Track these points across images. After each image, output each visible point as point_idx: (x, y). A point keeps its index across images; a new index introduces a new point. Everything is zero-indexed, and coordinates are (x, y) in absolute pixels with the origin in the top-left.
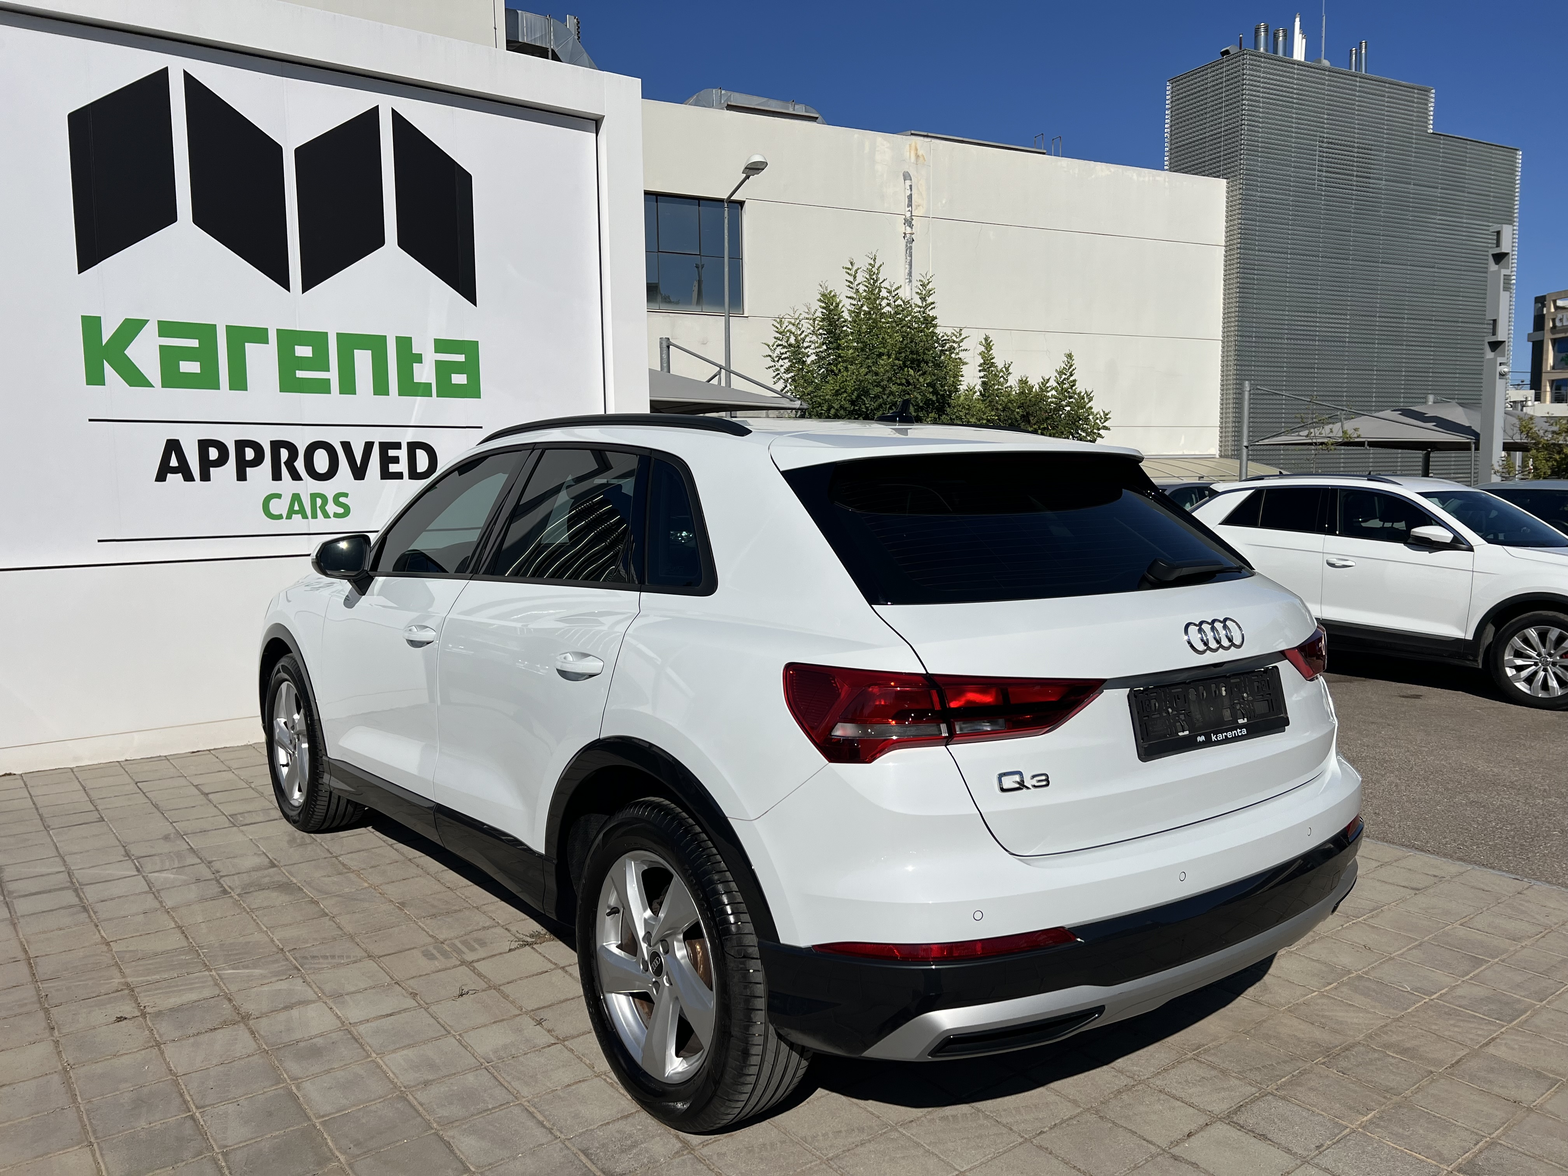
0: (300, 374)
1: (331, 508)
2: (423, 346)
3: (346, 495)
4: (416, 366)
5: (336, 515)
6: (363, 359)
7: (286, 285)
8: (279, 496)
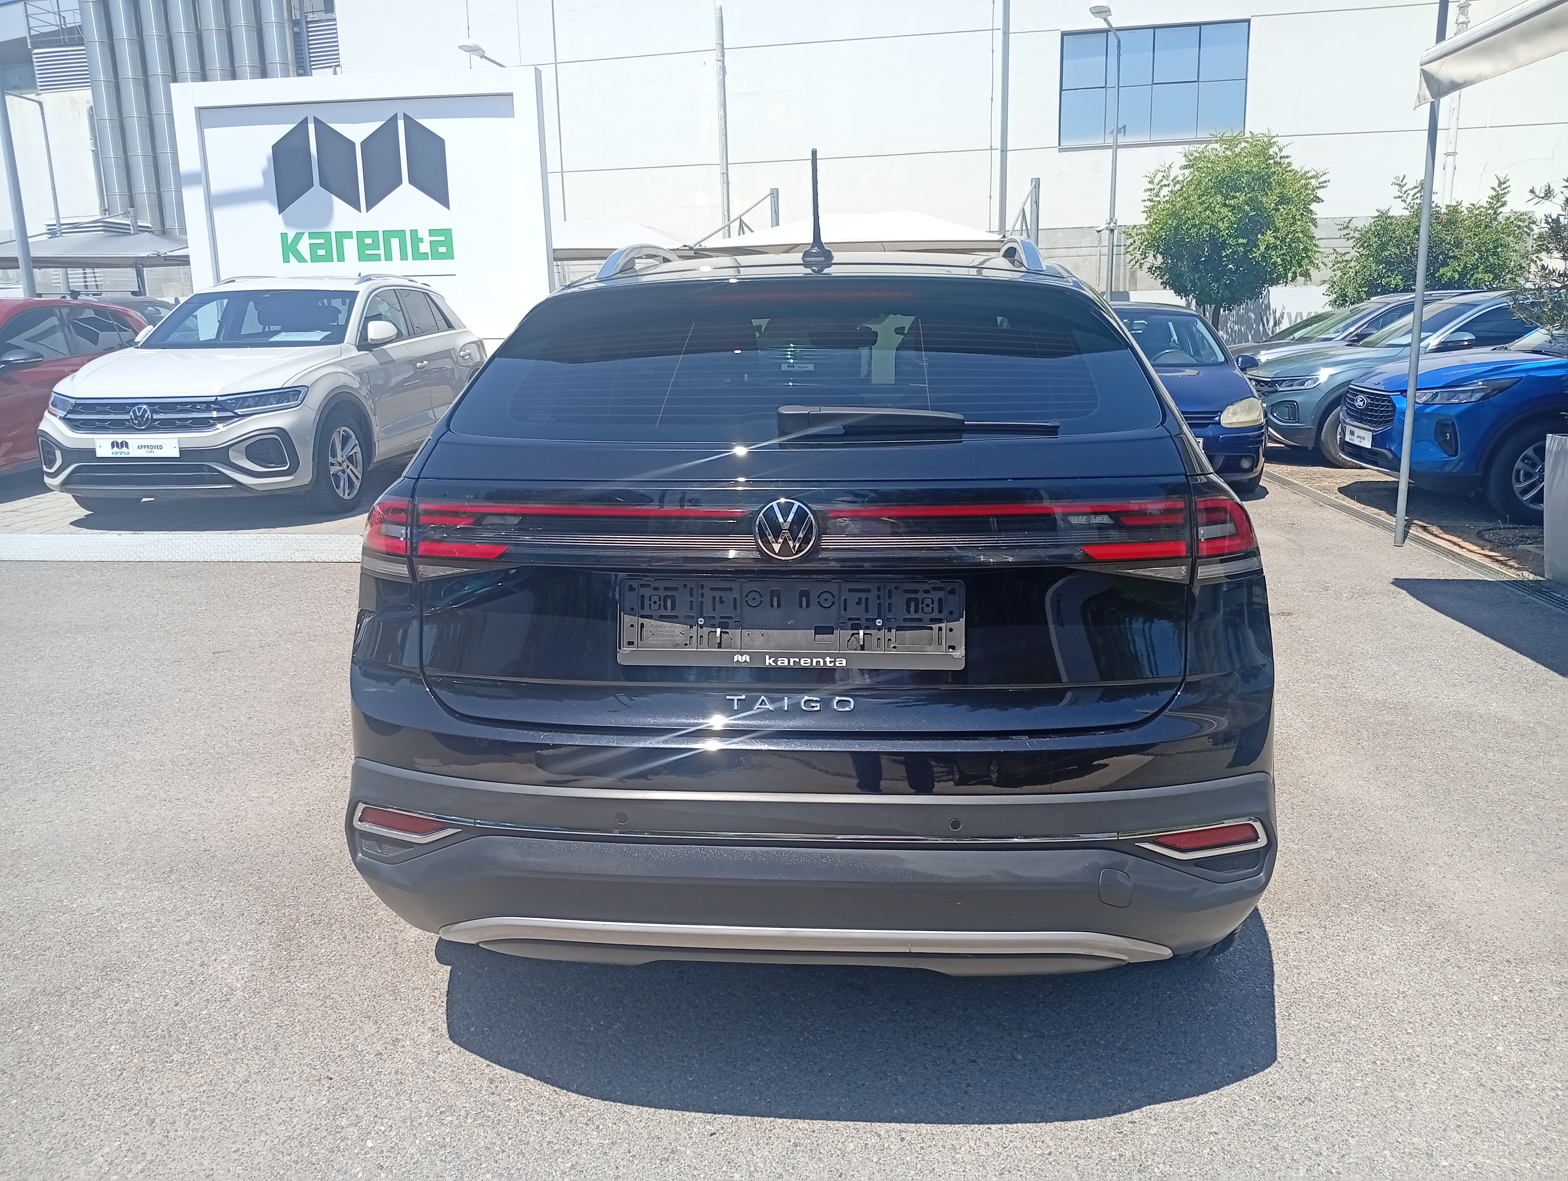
2: (423, 234)
4: (420, 244)
6: (395, 243)
7: (359, 209)
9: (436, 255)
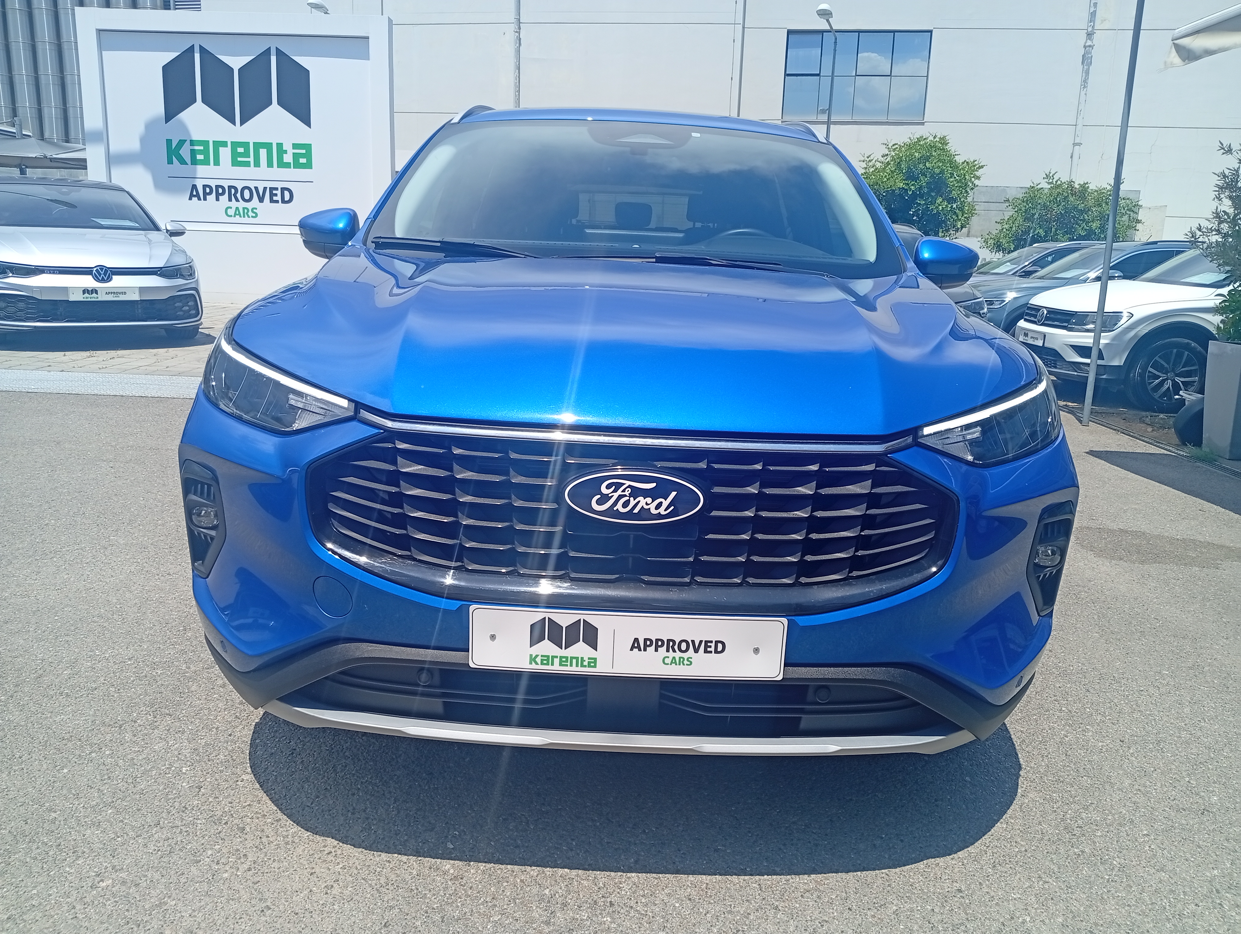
0: (239, 159)
1: (250, 214)
3: (256, 209)
4: (285, 155)
5: (252, 217)
6: (263, 152)
7: (234, 124)
8: (231, 208)
9: (297, 165)
